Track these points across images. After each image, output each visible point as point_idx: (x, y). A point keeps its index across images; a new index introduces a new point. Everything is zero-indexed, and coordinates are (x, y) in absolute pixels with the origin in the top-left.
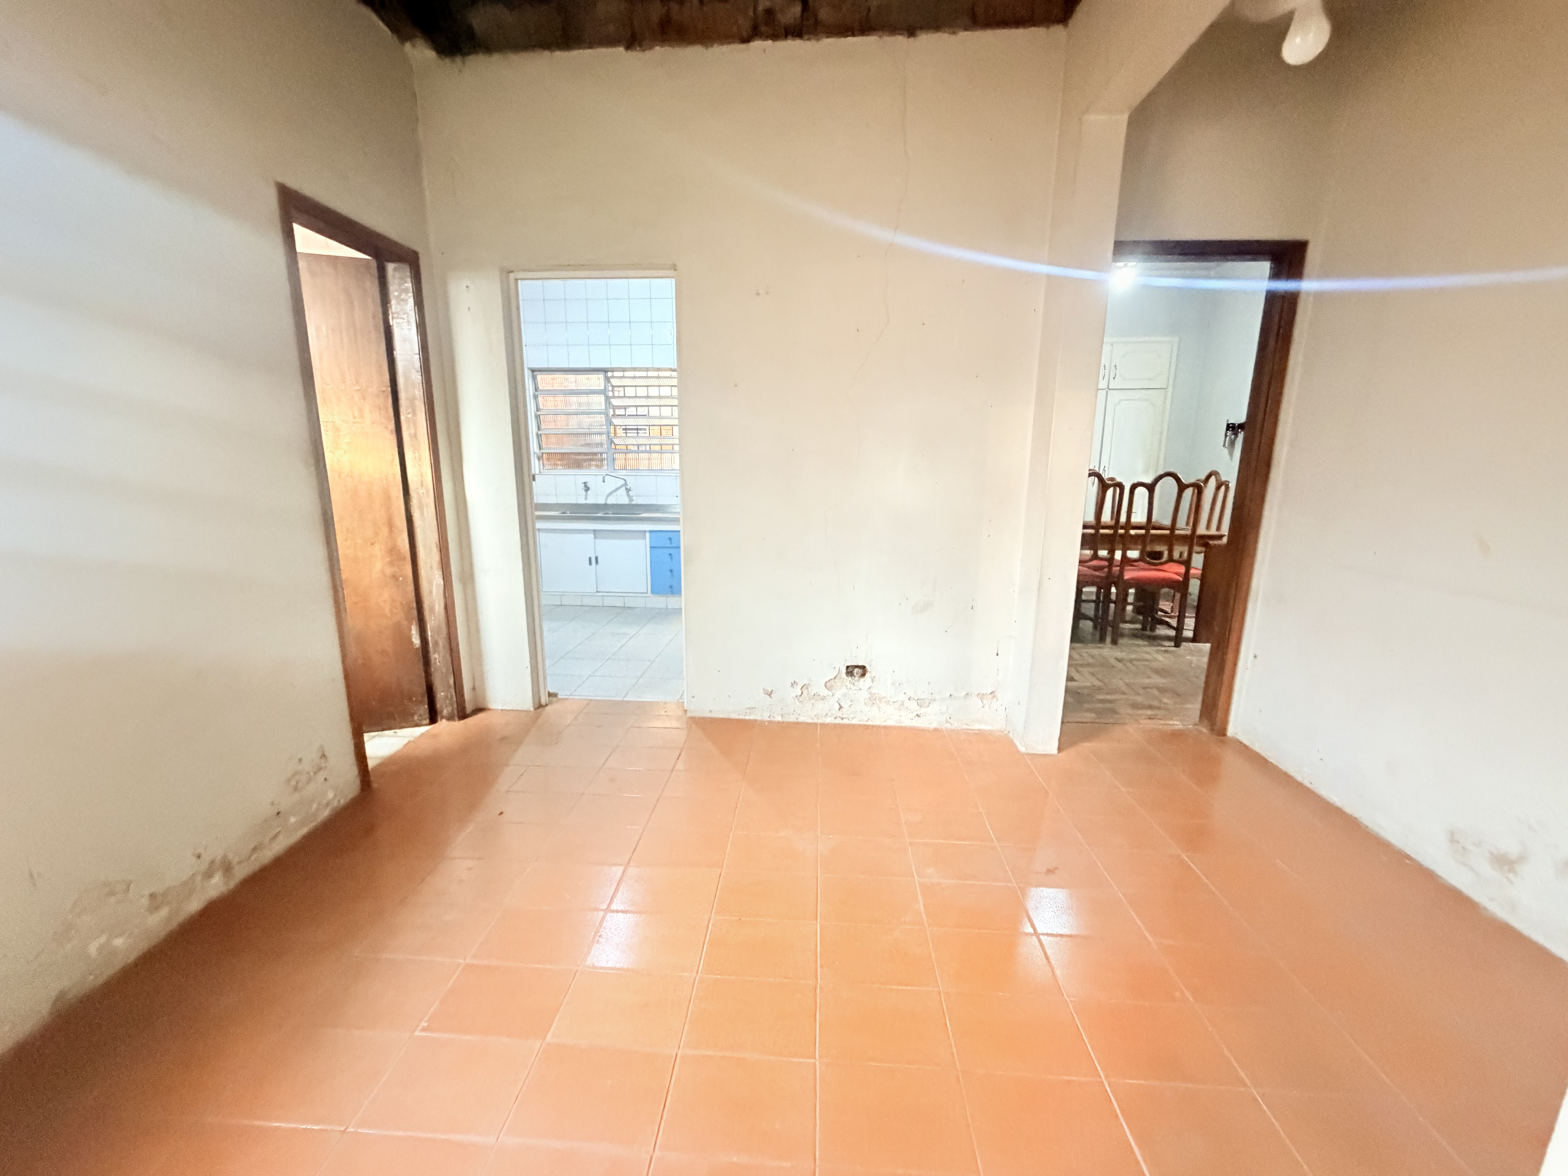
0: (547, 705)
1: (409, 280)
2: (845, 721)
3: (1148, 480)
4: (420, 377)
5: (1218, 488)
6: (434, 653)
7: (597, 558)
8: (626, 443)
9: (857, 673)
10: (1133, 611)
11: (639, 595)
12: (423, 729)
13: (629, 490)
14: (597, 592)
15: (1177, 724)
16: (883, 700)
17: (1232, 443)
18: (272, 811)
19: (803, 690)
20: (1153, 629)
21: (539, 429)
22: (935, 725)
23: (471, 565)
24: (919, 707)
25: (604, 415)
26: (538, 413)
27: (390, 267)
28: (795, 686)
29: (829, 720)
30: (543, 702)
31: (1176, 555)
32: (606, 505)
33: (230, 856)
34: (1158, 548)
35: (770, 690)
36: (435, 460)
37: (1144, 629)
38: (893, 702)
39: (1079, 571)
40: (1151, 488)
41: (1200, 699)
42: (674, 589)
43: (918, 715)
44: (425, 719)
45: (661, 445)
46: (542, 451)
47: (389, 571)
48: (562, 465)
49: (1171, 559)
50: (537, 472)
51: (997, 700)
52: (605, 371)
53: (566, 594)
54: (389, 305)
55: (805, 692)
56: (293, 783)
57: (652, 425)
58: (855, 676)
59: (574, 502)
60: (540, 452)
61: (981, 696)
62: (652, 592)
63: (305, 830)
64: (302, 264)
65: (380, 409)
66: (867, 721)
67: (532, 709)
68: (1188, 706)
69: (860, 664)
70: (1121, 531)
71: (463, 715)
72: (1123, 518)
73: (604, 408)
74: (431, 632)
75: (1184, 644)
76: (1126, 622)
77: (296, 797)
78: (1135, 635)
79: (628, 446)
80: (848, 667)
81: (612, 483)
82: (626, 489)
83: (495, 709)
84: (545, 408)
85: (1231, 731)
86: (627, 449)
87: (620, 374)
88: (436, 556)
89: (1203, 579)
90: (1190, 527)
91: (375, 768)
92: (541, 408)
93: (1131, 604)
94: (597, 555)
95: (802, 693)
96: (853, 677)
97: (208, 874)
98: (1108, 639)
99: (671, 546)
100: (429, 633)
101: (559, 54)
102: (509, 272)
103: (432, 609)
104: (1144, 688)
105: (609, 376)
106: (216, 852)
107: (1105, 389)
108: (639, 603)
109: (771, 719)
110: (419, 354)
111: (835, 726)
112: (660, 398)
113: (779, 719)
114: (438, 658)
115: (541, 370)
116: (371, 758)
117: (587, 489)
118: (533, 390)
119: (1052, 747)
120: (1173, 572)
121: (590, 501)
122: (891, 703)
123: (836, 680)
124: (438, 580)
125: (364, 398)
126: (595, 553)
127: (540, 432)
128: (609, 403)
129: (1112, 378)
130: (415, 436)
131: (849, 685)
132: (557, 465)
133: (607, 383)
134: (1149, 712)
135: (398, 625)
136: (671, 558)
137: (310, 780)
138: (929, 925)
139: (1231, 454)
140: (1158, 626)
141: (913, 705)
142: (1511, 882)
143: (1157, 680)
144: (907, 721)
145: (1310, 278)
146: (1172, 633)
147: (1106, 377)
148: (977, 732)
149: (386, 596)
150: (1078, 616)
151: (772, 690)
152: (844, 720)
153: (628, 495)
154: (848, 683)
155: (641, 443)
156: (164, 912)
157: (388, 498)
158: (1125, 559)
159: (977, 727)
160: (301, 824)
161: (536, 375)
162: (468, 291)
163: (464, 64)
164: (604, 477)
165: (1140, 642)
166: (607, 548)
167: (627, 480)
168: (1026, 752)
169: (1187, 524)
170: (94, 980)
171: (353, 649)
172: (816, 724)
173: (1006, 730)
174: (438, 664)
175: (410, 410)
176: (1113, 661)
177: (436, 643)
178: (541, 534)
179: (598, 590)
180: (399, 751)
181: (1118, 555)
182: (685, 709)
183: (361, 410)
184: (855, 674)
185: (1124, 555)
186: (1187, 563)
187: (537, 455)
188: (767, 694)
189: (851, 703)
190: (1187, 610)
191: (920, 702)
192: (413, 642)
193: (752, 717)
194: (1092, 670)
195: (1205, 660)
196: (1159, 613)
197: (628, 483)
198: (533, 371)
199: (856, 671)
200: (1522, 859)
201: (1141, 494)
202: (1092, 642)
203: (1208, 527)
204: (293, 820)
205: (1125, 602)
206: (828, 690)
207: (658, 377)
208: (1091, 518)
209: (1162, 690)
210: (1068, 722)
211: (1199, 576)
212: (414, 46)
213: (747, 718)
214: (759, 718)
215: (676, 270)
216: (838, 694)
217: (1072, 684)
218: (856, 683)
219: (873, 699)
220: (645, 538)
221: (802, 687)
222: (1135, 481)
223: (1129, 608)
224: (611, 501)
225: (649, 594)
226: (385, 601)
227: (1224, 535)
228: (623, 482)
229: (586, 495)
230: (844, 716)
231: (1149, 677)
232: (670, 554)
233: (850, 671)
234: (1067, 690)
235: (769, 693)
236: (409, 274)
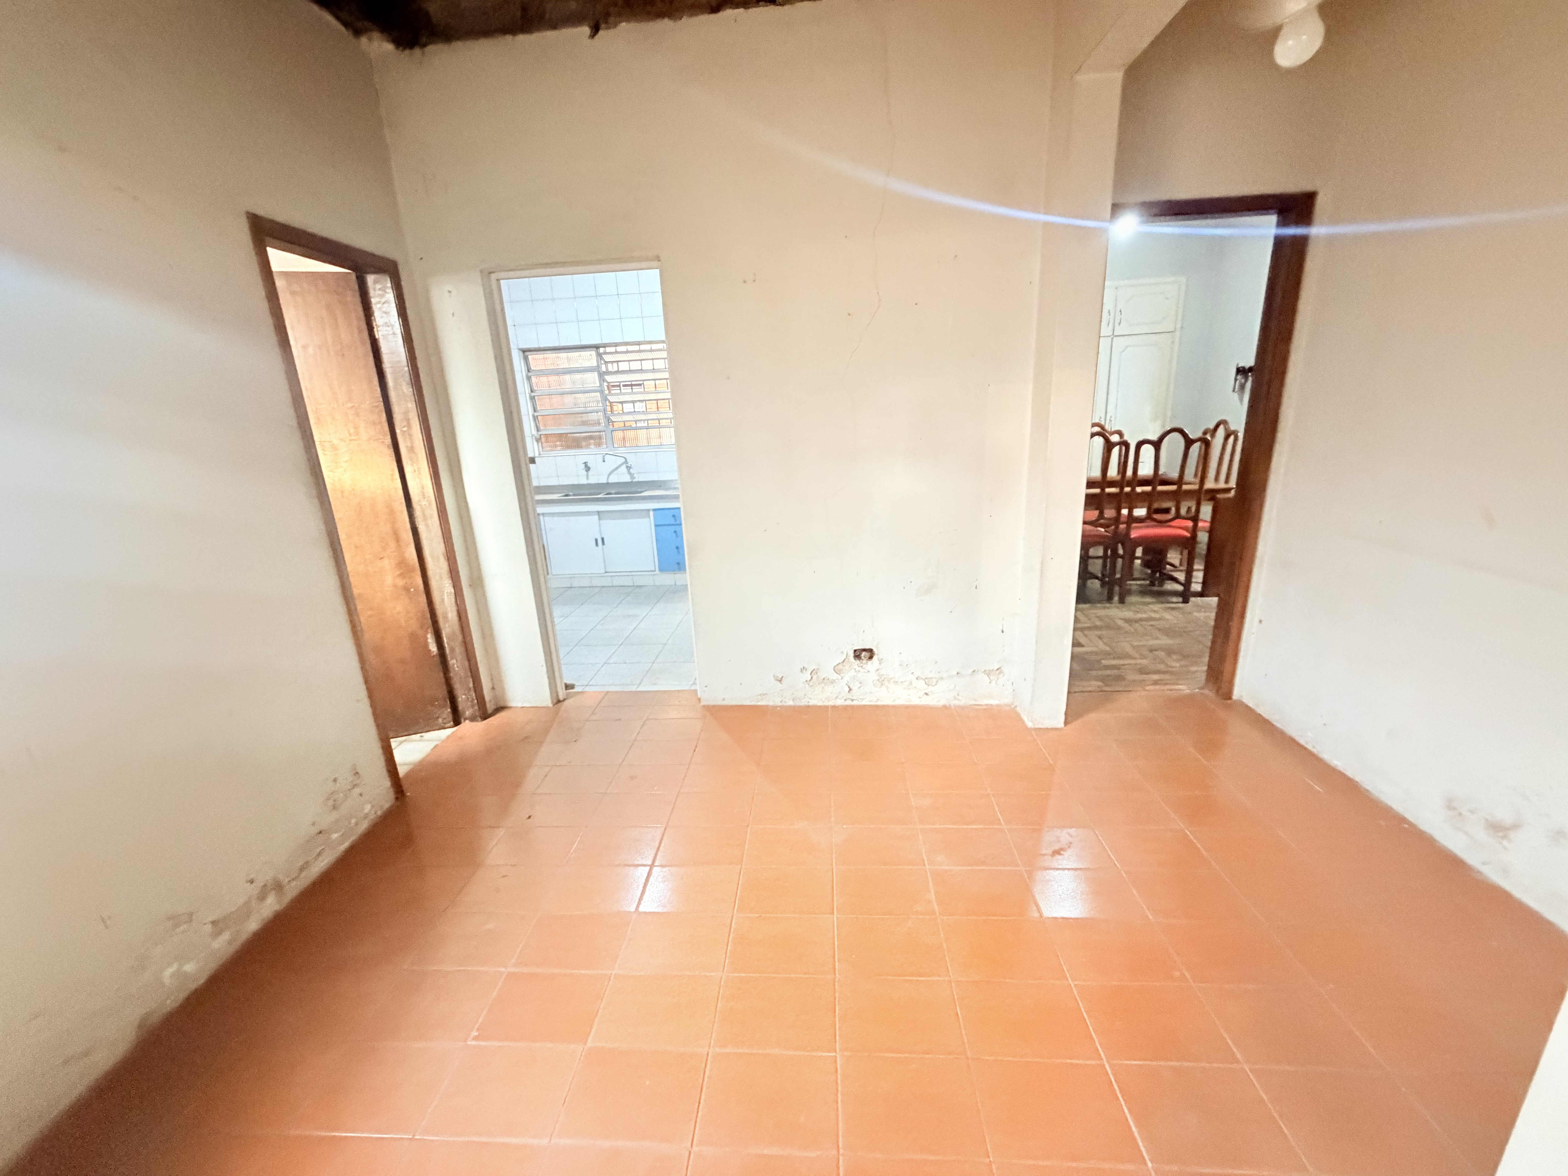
0: (564, 700)
1: (390, 291)
2: (855, 703)
3: (1154, 437)
4: (411, 390)
5: (1227, 437)
6: (452, 659)
7: (603, 539)
8: (624, 420)
9: (864, 657)
10: (1141, 565)
11: (647, 573)
12: (449, 731)
13: (630, 468)
14: (606, 572)
15: (1184, 689)
16: (892, 681)
17: (1242, 387)
18: (314, 830)
19: (812, 674)
20: (1161, 584)
21: (535, 411)
22: (943, 702)
23: (479, 570)
24: (927, 686)
25: (599, 393)
26: (533, 394)
27: (370, 279)
28: (804, 671)
29: (839, 702)
30: (561, 698)
31: (1183, 511)
32: (608, 484)
33: (281, 877)
34: (1165, 505)
35: (780, 677)
36: (434, 472)
37: (1152, 584)
38: (901, 682)
39: (1084, 531)
40: (1157, 445)
41: (1206, 659)
42: (680, 566)
43: (926, 694)
44: (449, 722)
45: (659, 420)
46: (540, 433)
47: (401, 582)
48: (561, 446)
49: (1178, 516)
50: (537, 454)
51: (1004, 675)
52: (597, 347)
53: (576, 576)
54: (373, 318)
55: (815, 677)
56: (331, 803)
57: (648, 400)
58: (863, 659)
59: (576, 483)
60: (538, 434)
61: (988, 673)
62: (660, 570)
63: (346, 845)
64: (280, 283)
65: (374, 424)
66: (877, 701)
67: (551, 705)
68: (1194, 669)
69: (867, 647)
70: (1127, 489)
71: (485, 716)
72: (1129, 472)
73: (599, 385)
74: (447, 640)
75: (1192, 599)
76: (1134, 579)
77: (335, 815)
78: (1143, 592)
79: (626, 423)
80: (855, 651)
81: (612, 462)
82: (627, 467)
83: (515, 707)
84: (539, 389)
85: (1236, 694)
86: (625, 426)
87: (612, 349)
88: (444, 565)
89: (1211, 532)
90: (1198, 480)
91: (408, 775)
92: (535, 389)
93: (1138, 558)
94: (603, 536)
95: (812, 678)
96: (861, 661)
97: (262, 897)
98: (1116, 598)
99: (674, 523)
100: (445, 640)
101: (521, 38)
102: (490, 273)
103: (445, 617)
104: (1151, 651)
105: (601, 352)
106: (265, 876)
107: (1109, 336)
108: (647, 581)
109: (783, 704)
110: (408, 367)
111: (845, 708)
112: (654, 372)
113: (791, 703)
114: (456, 663)
115: (530, 350)
116: (400, 765)
117: (588, 468)
118: (525, 371)
119: (1059, 721)
120: (1180, 529)
121: (593, 480)
122: (899, 683)
123: (844, 664)
124: (449, 588)
125: (357, 415)
126: (601, 534)
127: (536, 414)
128: (603, 380)
129: (1117, 324)
130: (411, 449)
131: (858, 668)
132: (556, 446)
133: (600, 360)
134: (1156, 677)
135: (413, 636)
136: (676, 534)
137: (346, 797)
138: (940, 914)
139: (1241, 400)
140: (1166, 581)
141: (921, 684)
142: (1505, 848)
143: (1165, 641)
144: (916, 699)
145: (1322, 224)
146: (1180, 588)
147: (1111, 324)
148: (984, 707)
149: (399, 608)
150: (1084, 575)
151: (783, 677)
152: (854, 701)
153: (630, 473)
154: (856, 667)
155: (638, 419)
156: (226, 936)
157: (392, 513)
158: (1131, 519)
159: (985, 702)
160: (344, 837)
161: (528, 356)
162: (450, 296)
163: (423, 54)
164: (604, 456)
165: (1148, 599)
166: (612, 528)
167: (627, 458)
168: (1033, 727)
169: (1196, 475)
170: (171, 1003)
171: (372, 658)
172: (827, 707)
173: (1013, 704)
174: (457, 669)
175: (405, 423)
176: (1120, 623)
177: (452, 650)
178: (546, 518)
179: (607, 571)
180: (428, 756)
181: (1125, 512)
182: (699, 697)
183: (356, 428)
184: (863, 658)
185: (1130, 512)
186: (1195, 519)
187: (535, 437)
188: (777, 680)
189: (861, 685)
190: (1196, 561)
191: (928, 681)
192: (430, 650)
193: (763, 703)
194: (1098, 633)
195: (1213, 615)
196: (1168, 567)
197: (628, 461)
198: (524, 351)
199: (864, 654)
200: (1515, 827)
201: (1148, 452)
202: (1100, 602)
203: (1217, 479)
204: (335, 836)
205: (1133, 557)
206: (837, 673)
207: (651, 351)
208: (1097, 473)
209: (1170, 652)
210: (1075, 692)
211: (1208, 529)
212: (370, 39)
213: (759, 703)
214: (771, 703)
215: (659, 261)
216: (847, 677)
217: (1078, 650)
218: (864, 666)
219: (882, 681)
220: (649, 517)
221: (812, 672)
222: (1141, 439)
223: (1138, 562)
224: (613, 479)
225: (657, 571)
226: (399, 613)
227: (1233, 488)
228: (623, 460)
229: (587, 476)
230: (854, 698)
231: (1157, 638)
232: (675, 532)
233: (858, 654)
234: (1073, 657)
235: (779, 679)
236: (389, 285)
